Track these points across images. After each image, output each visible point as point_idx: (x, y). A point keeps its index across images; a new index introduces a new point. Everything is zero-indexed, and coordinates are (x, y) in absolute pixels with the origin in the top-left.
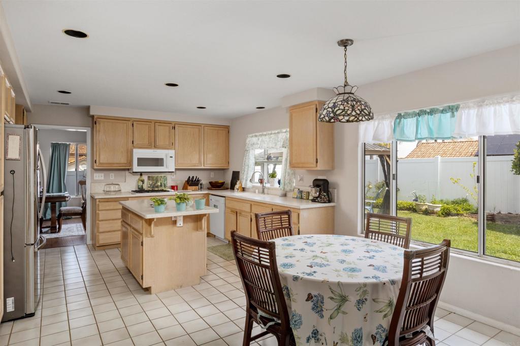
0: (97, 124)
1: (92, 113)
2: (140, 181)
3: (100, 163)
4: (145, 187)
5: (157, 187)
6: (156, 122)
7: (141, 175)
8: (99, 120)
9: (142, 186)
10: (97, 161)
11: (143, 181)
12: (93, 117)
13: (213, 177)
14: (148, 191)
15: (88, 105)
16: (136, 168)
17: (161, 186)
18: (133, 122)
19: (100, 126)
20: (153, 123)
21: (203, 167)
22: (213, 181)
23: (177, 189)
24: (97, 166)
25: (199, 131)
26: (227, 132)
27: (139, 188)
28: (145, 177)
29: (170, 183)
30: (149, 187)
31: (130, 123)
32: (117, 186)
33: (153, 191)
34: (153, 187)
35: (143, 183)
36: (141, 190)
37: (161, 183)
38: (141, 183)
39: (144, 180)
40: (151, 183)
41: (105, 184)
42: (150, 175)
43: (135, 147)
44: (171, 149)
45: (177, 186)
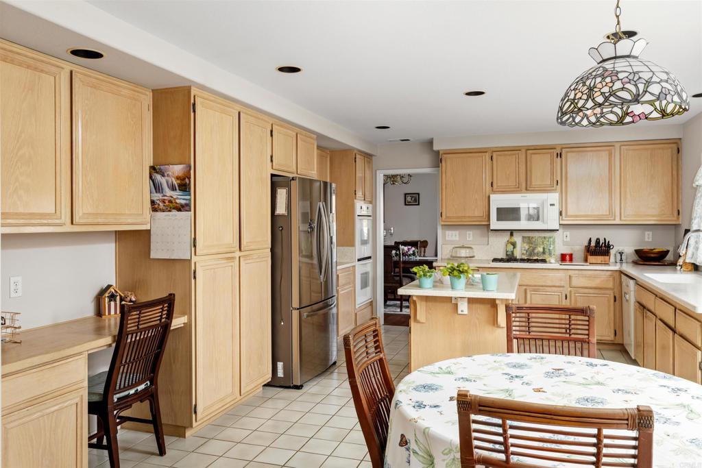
0: (443, 162)
1: (436, 148)
2: (510, 245)
3: (447, 217)
4: (518, 254)
5: (537, 254)
6: (528, 149)
7: (512, 235)
8: (445, 156)
9: (512, 252)
10: (444, 215)
11: (514, 245)
12: (438, 152)
13: (650, 240)
14: (522, 260)
15: (430, 137)
16: (495, 224)
17: (544, 253)
18: (492, 154)
19: (448, 164)
20: (524, 151)
21: (617, 222)
22: (646, 247)
23: (571, 260)
24: (442, 221)
25: (610, 155)
26: (676, 151)
27: (507, 255)
28: (518, 239)
29: (560, 248)
30: (523, 254)
31: (488, 156)
32: (468, 250)
33: (528, 261)
34: (530, 255)
35: (514, 248)
36: (511, 258)
37: (544, 249)
38: (510, 248)
39: (515, 242)
40: (527, 247)
41: (453, 246)
42: (526, 234)
43: (494, 192)
44: (555, 191)
45: (571, 255)
